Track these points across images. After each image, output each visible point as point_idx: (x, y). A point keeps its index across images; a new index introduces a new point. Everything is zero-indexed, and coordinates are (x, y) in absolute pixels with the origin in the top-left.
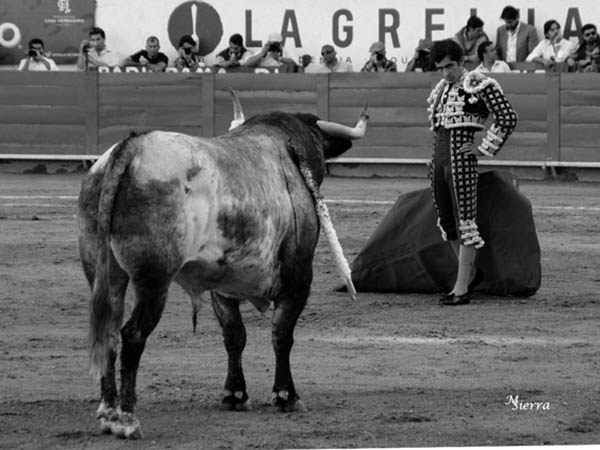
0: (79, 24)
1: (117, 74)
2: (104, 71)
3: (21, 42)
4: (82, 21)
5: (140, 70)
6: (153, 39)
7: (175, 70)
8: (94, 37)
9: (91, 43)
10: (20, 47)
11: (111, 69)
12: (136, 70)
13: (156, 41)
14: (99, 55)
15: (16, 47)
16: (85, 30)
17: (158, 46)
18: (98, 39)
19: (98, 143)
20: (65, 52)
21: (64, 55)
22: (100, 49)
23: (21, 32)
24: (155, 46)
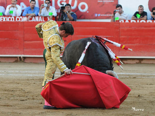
0: (112, 2)
1: (127, 23)
2: (122, 22)
3: (88, 10)
4: (113, 1)
5: (137, 21)
6: (141, 6)
7: (151, 21)
8: (118, 8)
9: (116, 10)
10: (88, 12)
11: (125, 21)
12: (135, 21)
13: (142, 7)
14: (120, 15)
15: (86, 12)
16: (114, 5)
17: (143, 9)
18: (120, 9)
19: (119, 51)
20: (106, 14)
21: (106, 15)
22: (121, 13)
23: (88, 6)
24: (142, 9)
